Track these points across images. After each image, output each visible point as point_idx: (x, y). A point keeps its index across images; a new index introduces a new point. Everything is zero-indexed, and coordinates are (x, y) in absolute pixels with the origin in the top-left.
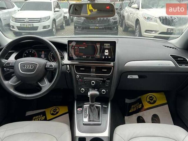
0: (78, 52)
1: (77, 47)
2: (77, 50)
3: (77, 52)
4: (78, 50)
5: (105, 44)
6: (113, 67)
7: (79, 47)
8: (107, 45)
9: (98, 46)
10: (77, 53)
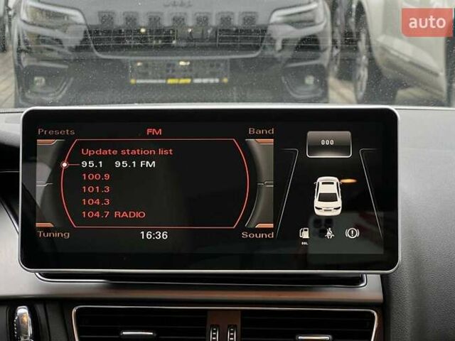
0: (102, 197)
1: (96, 159)
2: (94, 183)
3: (94, 196)
4: (101, 183)
5: (311, 134)
6: (384, 307)
7: (109, 160)
8: (327, 137)
9: (262, 147)
10: (95, 208)
